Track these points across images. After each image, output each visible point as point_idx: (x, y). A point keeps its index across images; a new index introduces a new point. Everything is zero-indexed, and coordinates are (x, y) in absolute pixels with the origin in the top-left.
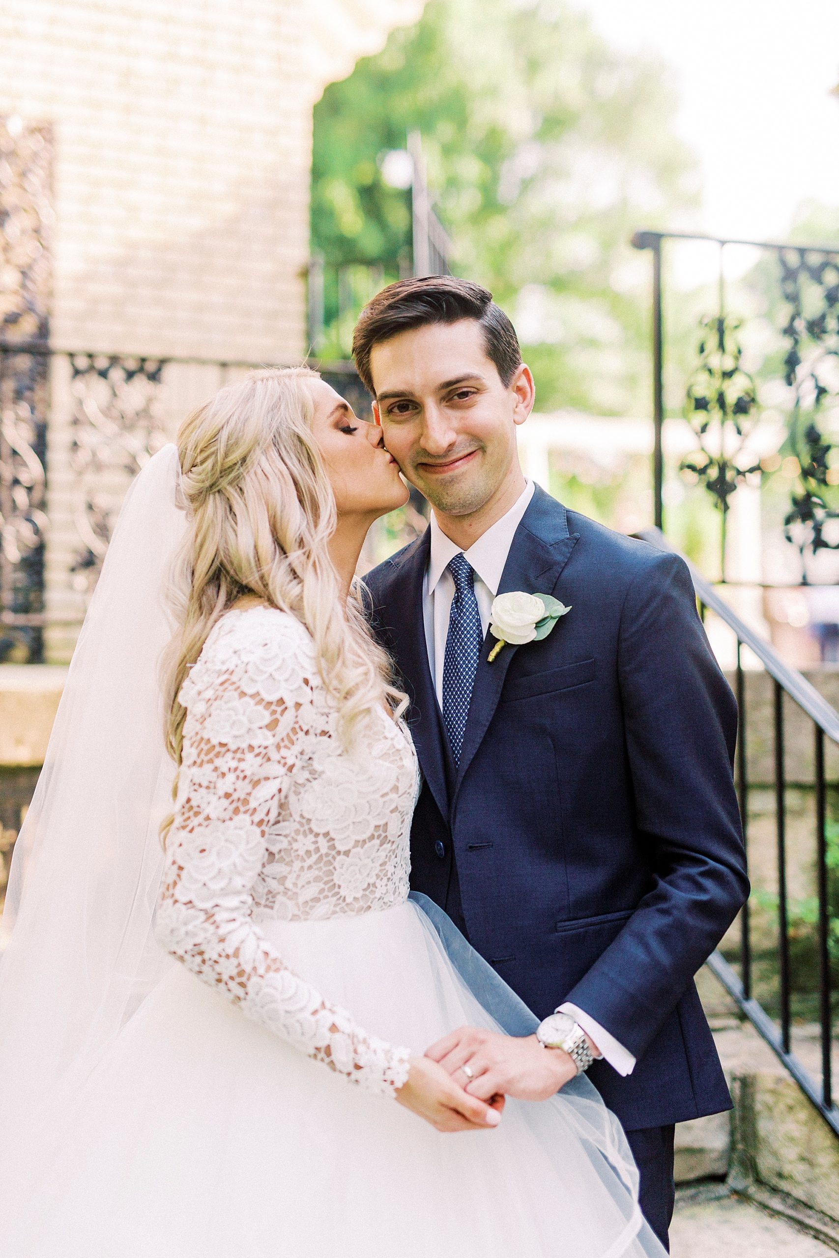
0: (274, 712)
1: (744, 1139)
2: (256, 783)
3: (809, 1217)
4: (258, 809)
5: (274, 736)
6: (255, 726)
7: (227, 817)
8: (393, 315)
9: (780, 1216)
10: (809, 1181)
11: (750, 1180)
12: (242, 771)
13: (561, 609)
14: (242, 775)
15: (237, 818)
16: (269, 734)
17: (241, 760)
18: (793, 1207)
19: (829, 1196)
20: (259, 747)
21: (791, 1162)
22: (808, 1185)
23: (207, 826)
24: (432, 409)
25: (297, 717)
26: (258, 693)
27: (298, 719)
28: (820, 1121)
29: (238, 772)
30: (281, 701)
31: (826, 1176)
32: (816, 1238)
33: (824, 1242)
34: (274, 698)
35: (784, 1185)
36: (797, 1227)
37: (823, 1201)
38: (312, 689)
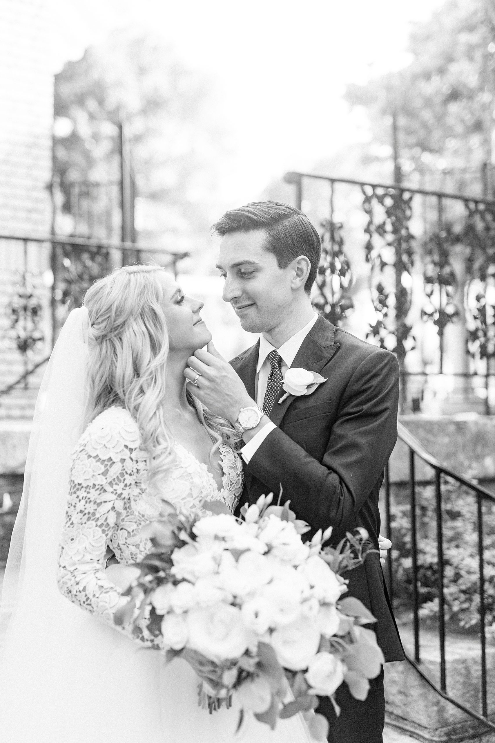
0: (106, 465)
2: (99, 504)
3: (406, 725)
4: (100, 518)
5: (106, 479)
6: (96, 474)
7: (83, 522)
9: (388, 726)
10: (404, 705)
12: (89, 499)
13: (321, 379)
14: (88, 501)
15: (88, 523)
16: (104, 478)
17: (88, 493)
18: (395, 720)
19: (418, 713)
20: (98, 485)
21: (393, 695)
22: (403, 707)
23: (73, 527)
25: (123, 466)
26: (97, 455)
27: (124, 467)
28: (413, 670)
29: (87, 499)
30: (110, 459)
31: (415, 701)
32: (411, 736)
33: (416, 739)
34: (106, 457)
36: (400, 731)
37: (413, 716)
38: (131, 450)
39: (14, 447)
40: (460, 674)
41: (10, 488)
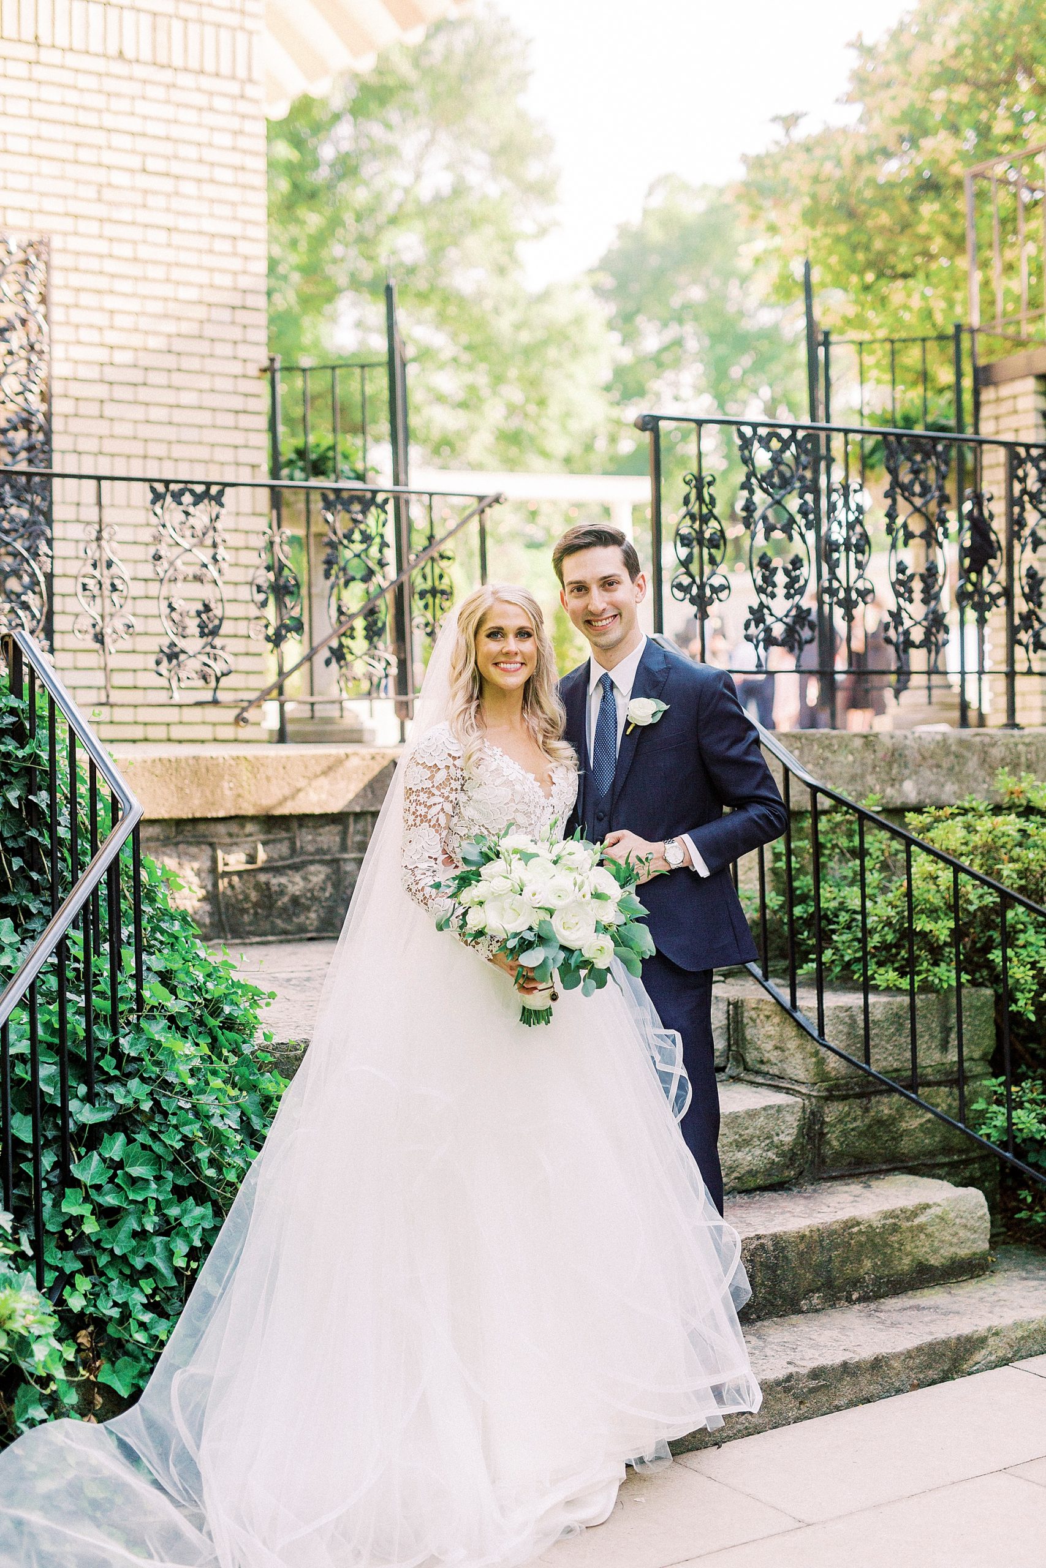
0: (433, 771)
1: (737, 1043)
2: (430, 807)
3: (782, 1082)
5: (433, 783)
8: (577, 541)
10: (782, 1061)
11: (741, 1069)
13: (665, 707)
15: (422, 824)
16: (431, 782)
17: (419, 796)
18: (772, 1079)
19: (795, 1068)
20: (427, 789)
21: (768, 1052)
22: (780, 1065)
24: (595, 590)
25: (448, 773)
31: (793, 1055)
33: (793, 1095)
35: (764, 1068)
37: (791, 1072)
38: (454, 758)
39: (268, 779)
40: (842, 1022)
41: (262, 837)
